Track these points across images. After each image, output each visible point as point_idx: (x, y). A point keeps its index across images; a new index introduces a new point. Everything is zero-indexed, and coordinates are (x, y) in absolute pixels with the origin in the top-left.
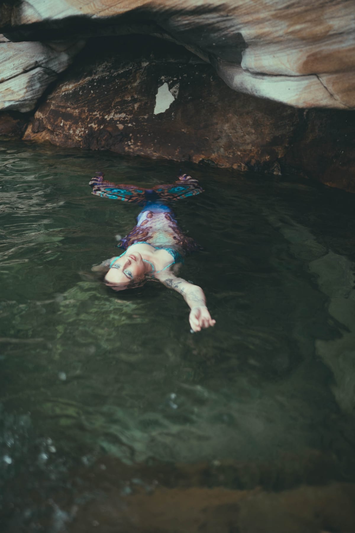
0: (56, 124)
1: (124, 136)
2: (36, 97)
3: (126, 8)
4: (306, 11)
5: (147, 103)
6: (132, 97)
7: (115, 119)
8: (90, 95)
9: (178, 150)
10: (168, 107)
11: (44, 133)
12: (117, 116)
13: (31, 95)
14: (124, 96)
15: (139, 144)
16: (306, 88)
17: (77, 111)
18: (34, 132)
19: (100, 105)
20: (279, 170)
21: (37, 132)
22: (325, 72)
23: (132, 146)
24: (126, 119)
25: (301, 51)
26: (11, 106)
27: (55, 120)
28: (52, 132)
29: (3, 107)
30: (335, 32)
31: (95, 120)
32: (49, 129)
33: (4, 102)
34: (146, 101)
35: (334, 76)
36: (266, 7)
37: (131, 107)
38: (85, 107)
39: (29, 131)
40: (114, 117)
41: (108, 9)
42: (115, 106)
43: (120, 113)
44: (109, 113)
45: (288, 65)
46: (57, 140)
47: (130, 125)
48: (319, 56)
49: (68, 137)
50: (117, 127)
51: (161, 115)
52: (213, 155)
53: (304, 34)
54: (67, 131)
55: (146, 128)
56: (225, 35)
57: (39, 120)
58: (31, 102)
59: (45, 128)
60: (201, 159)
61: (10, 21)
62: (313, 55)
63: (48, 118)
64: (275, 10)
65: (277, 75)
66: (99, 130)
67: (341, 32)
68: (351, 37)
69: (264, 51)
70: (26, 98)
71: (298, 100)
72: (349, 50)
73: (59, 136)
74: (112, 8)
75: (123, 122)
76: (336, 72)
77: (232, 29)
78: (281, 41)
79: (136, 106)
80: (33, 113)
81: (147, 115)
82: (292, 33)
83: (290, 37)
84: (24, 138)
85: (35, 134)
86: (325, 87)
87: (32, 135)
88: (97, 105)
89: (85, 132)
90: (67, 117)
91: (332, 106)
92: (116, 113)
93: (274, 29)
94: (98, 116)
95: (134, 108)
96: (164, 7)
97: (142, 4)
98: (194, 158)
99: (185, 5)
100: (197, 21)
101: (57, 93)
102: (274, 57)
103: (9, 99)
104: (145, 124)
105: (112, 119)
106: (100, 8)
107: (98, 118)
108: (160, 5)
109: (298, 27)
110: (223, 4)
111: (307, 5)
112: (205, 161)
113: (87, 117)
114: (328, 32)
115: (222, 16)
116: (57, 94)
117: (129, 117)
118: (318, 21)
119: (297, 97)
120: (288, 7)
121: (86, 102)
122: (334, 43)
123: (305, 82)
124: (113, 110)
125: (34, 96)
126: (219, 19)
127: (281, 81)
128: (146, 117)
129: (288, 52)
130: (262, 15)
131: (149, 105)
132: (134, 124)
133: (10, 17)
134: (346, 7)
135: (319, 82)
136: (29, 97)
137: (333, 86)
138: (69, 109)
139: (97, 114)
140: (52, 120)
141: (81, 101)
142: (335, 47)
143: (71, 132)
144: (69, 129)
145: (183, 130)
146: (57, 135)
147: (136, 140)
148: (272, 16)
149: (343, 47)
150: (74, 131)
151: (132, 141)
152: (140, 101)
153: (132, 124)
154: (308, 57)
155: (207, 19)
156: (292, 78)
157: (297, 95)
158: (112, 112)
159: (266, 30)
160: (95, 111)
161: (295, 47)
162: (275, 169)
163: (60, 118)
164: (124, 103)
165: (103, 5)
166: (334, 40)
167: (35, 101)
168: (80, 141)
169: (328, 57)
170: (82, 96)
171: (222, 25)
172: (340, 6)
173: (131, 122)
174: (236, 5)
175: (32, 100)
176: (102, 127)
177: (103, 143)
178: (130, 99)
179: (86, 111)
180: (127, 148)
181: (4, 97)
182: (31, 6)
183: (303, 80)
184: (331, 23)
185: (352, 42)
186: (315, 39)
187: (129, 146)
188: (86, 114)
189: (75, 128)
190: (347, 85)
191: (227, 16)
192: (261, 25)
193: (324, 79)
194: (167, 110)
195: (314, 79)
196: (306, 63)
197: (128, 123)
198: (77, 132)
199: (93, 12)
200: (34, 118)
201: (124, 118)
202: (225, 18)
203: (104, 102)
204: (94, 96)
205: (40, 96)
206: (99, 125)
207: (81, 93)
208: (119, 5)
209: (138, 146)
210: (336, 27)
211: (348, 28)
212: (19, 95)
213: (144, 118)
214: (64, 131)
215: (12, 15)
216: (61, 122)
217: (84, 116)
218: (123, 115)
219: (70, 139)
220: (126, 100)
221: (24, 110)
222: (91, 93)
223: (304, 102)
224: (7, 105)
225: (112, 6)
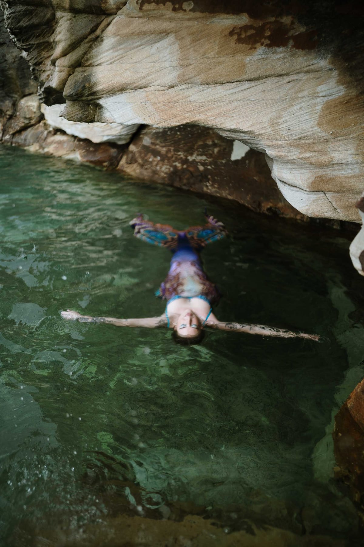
0: (146, 158)
1: (203, 177)
2: (130, 133)
3: (178, 122)
4: (314, 143)
5: (225, 149)
6: (213, 141)
7: (197, 161)
8: (176, 136)
9: (250, 195)
10: (243, 155)
11: (135, 166)
12: (199, 158)
13: (126, 131)
14: (206, 140)
15: (216, 186)
16: (314, 201)
17: (164, 149)
18: (127, 163)
19: (184, 146)
20: (338, 224)
21: (130, 163)
22: (330, 191)
23: (210, 187)
24: (207, 161)
25: (311, 172)
26: (109, 140)
27: (146, 155)
28: (142, 166)
29: (102, 140)
30: (335, 162)
31: (179, 159)
32: (139, 163)
33: (103, 136)
34: (224, 147)
35: (337, 194)
36: (282, 137)
37: (211, 151)
38: (171, 146)
39: (123, 162)
40: (195, 159)
41: (164, 122)
42: (197, 149)
43: (201, 155)
44: (191, 154)
45: (300, 182)
46: (146, 174)
47: (209, 167)
48: (324, 178)
49: (155, 172)
50: (198, 168)
51: (237, 161)
52: (280, 204)
53: (312, 160)
54: (154, 167)
55: (223, 171)
56: (257, 147)
57: (132, 152)
58: (126, 136)
59: (136, 161)
60: (269, 206)
61: (94, 118)
62: (320, 177)
63: (140, 152)
64: (290, 140)
65: (294, 186)
66: (183, 169)
67: (341, 162)
68: (349, 167)
69: (283, 166)
70: (122, 133)
71: (307, 210)
72: (348, 177)
73: (147, 171)
74: (168, 121)
75: (203, 164)
76: (338, 192)
77: (259, 145)
78: (295, 163)
79: (216, 150)
80: (127, 145)
81: (225, 160)
82: (302, 158)
83: (302, 161)
84: (118, 167)
85: (128, 165)
86: (330, 202)
87: (126, 166)
88: (182, 146)
89: (170, 169)
90: (156, 153)
91: (335, 218)
92: (198, 155)
93: (289, 154)
94: (182, 156)
95: (213, 152)
96: (207, 125)
97: (190, 121)
98: (263, 205)
99: (222, 126)
100: (233, 136)
101: (150, 129)
102: (291, 172)
103: (107, 134)
104: (223, 168)
105: (194, 160)
106: (159, 121)
107: (182, 158)
108: (203, 123)
109: (307, 155)
110: (250, 131)
111: (315, 138)
112: (273, 208)
113: (172, 157)
114: (331, 161)
115: (251, 137)
116: (149, 131)
117: (210, 160)
118: (323, 152)
119: (307, 207)
120: (300, 139)
121: (172, 142)
122: (337, 170)
123: (314, 196)
124: (195, 152)
125: (129, 132)
126: (249, 138)
127: (297, 191)
128: (224, 162)
129: (301, 171)
130: (280, 143)
131: (227, 150)
132: (213, 166)
133: (95, 115)
134: (345, 144)
135: (325, 197)
136: (125, 133)
137: (336, 202)
138: (158, 146)
139: (181, 154)
140: (143, 155)
141: (168, 141)
142: (337, 173)
143: (158, 168)
144: (157, 165)
145: (255, 178)
146: (146, 169)
147: (214, 182)
148: (287, 144)
149: (343, 174)
150: (161, 168)
151: (210, 182)
152: (220, 146)
153: (211, 167)
154: (316, 178)
155: (240, 136)
156: (304, 192)
157: (307, 206)
158: (194, 154)
159: (283, 153)
160: (179, 151)
161: (306, 168)
162: (335, 223)
163: (150, 154)
164: (205, 146)
165: (161, 118)
166: (336, 168)
167: (130, 136)
168: (165, 177)
169: (331, 180)
170: (169, 135)
171: (252, 142)
172: (341, 143)
173: (210, 164)
174: (260, 133)
175: (127, 135)
176: (185, 166)
177: (185, 181)
178: (211, 143)
179: (172, 151)
180: (205, 189)
181: (103, 131)
182: (109, 111)
183: (313, 194)
184: (333, 155)
185: (350, 171)
186: (321, 166)
187: (207, 186)
188: (172, 153)
189: (161, 165)
190: (347, 203)
191: (254, 138)
192: (279, 149)
193: (329, 195)
194: (243, 158)
195: (322, 195)
196: (314, 183)
197: (208, 166)
198: (163, 169)
199: (153, 123)
200: (128, 151)
201: (205, 160)
202: (254, 139)
203: (188, 145)
204: (180, 137)
205: (134, 132)
206: (183, 164)
207: (169, 133)
208: (173, 120)
209: (215, 187)
210: (337, 159)
211: (346, 160)
212: (117, 131)
213: (222, 163)
214: (152, 166)
215: (96, 114)
216: (150, 158)
217: (169, 155)
218: (204, 158)
219: (157, 174)
220: (207, 144)
221: (120, 143)
222: (177, 134)
223: (312, 213)
224: (105, 139)
225: (167, 120)
